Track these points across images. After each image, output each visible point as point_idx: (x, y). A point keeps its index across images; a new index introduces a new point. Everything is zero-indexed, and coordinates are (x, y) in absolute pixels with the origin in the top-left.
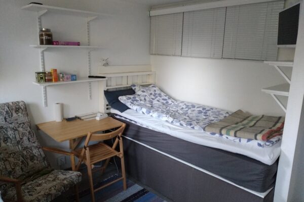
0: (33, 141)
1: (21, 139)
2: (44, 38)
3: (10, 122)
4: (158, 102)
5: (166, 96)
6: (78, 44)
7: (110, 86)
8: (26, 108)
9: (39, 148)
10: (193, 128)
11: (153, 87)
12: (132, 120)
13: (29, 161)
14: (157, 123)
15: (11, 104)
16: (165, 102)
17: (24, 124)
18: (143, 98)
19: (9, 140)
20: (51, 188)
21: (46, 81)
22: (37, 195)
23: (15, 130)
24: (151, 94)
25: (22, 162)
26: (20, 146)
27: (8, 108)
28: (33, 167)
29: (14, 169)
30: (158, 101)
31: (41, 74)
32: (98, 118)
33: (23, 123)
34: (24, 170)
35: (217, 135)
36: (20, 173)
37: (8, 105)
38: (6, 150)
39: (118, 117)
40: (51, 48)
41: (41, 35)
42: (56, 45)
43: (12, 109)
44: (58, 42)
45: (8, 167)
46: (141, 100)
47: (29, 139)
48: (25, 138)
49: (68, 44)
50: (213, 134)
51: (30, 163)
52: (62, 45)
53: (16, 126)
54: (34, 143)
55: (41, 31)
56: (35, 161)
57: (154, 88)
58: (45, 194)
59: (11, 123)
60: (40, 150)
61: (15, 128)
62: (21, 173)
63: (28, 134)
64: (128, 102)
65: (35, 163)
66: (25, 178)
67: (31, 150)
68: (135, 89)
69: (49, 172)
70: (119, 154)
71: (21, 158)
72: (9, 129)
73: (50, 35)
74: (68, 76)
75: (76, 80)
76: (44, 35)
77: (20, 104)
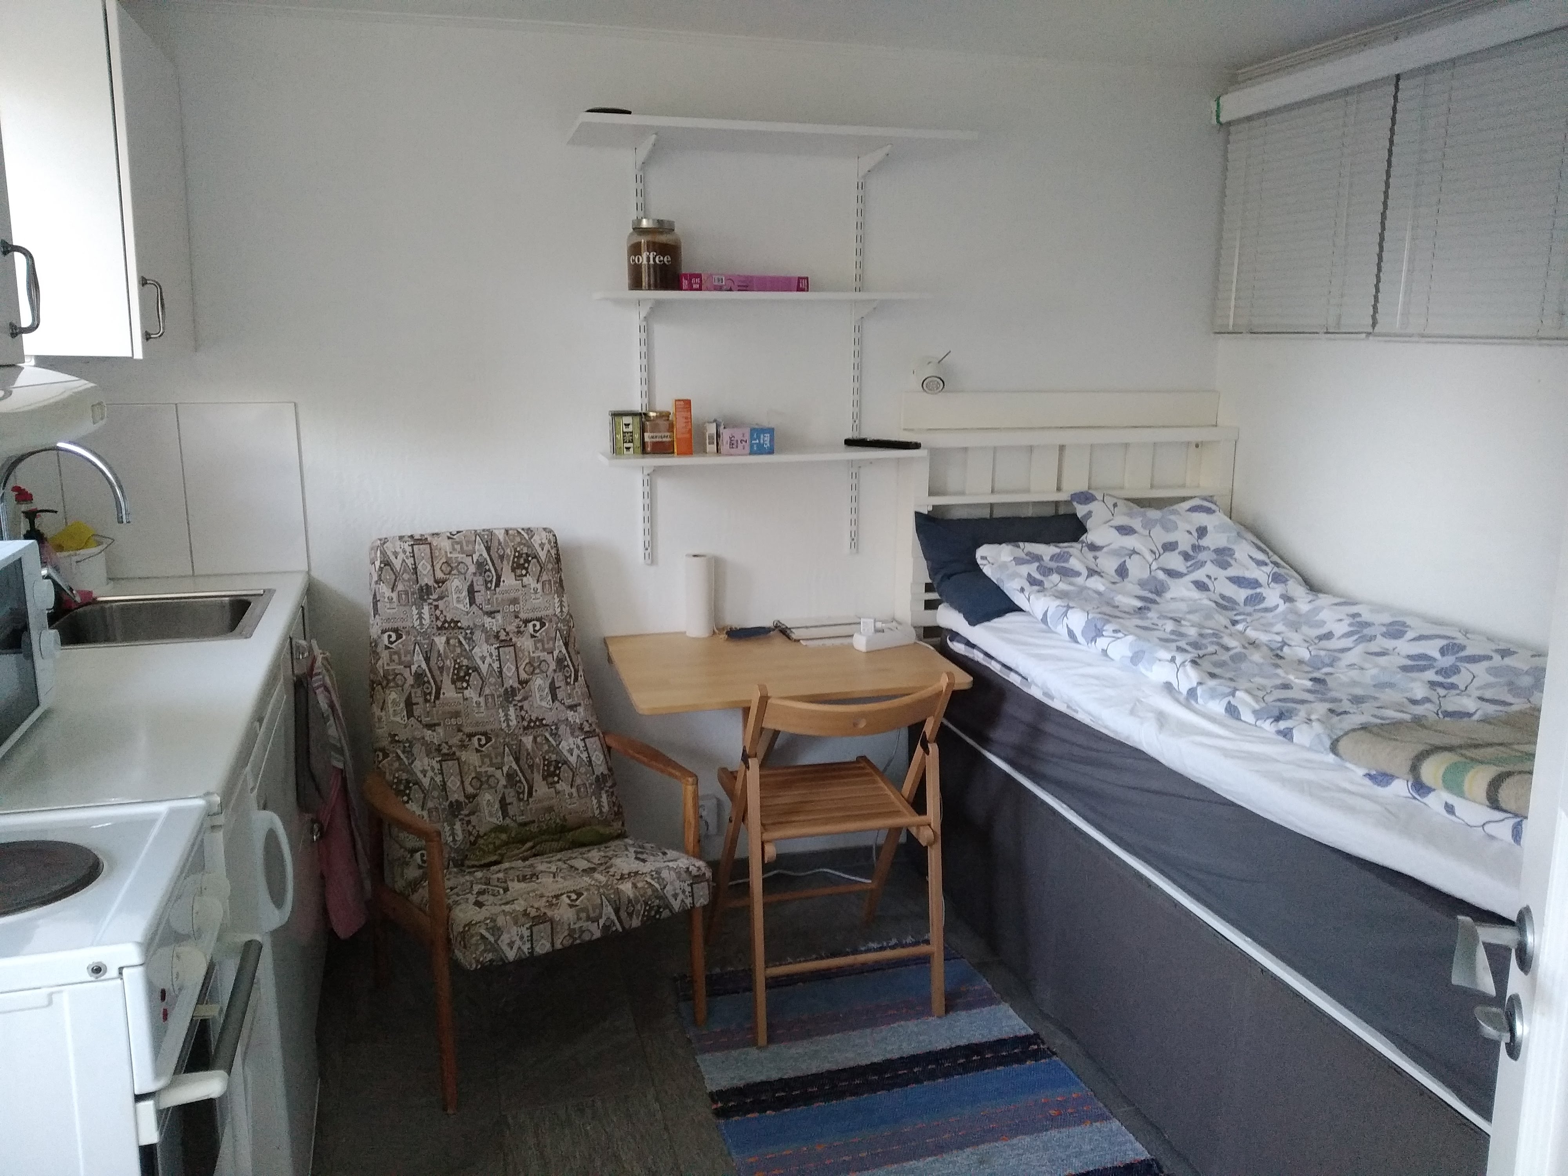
0: (568, 702)
1: (523, 683)
2: (643, 259)
3: (487, 608)
4: (1195, 594)
5: (1260, 563)
6: (801, 284)
7: (962, 493)
8: (558, 560)
9: (589, 734)
10: (1287, 734)
11: (1193, 509)
12: (1010, 669)
13: (538, 778)
14: (1110, 692)
15: (501, 535)
16: (1241, 594)
17: (543, 625)
18: (1109, 565)
19: (474, 679)
20: (557, 897)
21: (644, 450)
22: (497, 909)
23: (503, 641)
24: (1169, 547)
25: (510, 776)
26: (512, 711)
27: (488, 549)
28: (550, 809)
29: (474, 796)
30: (1201, 586)
31: (627, 420)
32: (860, 643)
33: (539, 619)
34: (511, 810)
35: (1400, 788)
36: (494, 820)
37: (488, 539)
38: (457, 714)
39: (958, 647)
40: (671, 302)
41: (635, 250)
42: (691, 288)
43: (502, 557)
44: (699, 276)
45: (453, 783)
46: (1092, 572)
47: (553, 689)
48: (539, 683)
49: (746, 284)
50: (1382, 778)
51: (541, 789)
52: (720, 289)
53: (511, 628)
54: (572, 708)
55: (638, 230)
56: (562, 786)
57: (1201, 519)
58: (525, 914)
59: (491, 614)
60: (593, 743)
61: (503, 636)
62: (497, 819)
63: (553, 666)
64: (1014, 576)
65: (557, 793)
66: (506, 844)
67: (555, 735)
68: (1089, 514)
69: (601, 841)
70: (918, 826)
71: (509, 760)
72: (478, 636)
73: (670, 250)
74: (738, 434)
75: (771, 452)
76: (644, 247)
77: (536, 541)
